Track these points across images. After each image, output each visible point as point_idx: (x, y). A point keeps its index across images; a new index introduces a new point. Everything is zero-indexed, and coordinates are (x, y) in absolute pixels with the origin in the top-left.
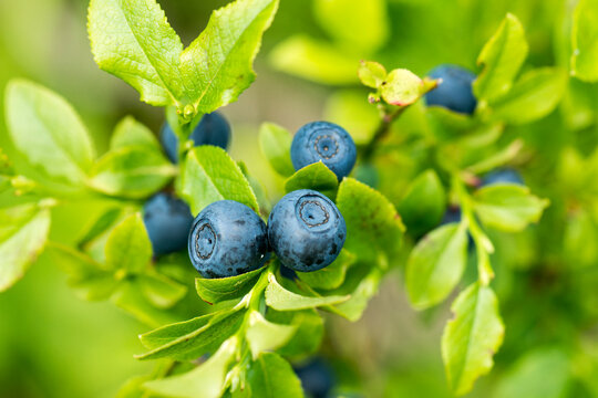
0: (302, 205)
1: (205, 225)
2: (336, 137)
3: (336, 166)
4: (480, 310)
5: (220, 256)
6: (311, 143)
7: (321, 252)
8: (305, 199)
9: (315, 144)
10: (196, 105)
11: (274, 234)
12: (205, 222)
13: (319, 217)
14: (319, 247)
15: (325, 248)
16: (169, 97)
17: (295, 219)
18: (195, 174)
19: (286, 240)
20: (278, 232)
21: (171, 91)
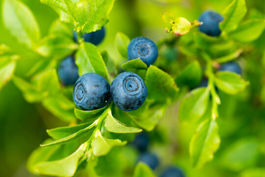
0: (127, 80)
1: (81, 84)
2: (149, 46)
3: (147, 60)
4: (210, 131)
5: (85, 100)
6: (136, 48)
7: (133, 104)
8: (129, 77)
9: (138, 49)
10: (83, 27)
11: (112, 93)
12: (81, 83)
13: (134, 86)
14: (132, 102)
15: (135, 102)
16: (72, 20)
17: (122, 87)
18: (82, 56)
19: (117, 97)
20: (114, 93)
21: (73, 17)
